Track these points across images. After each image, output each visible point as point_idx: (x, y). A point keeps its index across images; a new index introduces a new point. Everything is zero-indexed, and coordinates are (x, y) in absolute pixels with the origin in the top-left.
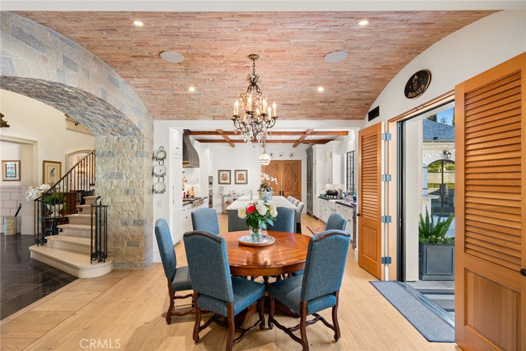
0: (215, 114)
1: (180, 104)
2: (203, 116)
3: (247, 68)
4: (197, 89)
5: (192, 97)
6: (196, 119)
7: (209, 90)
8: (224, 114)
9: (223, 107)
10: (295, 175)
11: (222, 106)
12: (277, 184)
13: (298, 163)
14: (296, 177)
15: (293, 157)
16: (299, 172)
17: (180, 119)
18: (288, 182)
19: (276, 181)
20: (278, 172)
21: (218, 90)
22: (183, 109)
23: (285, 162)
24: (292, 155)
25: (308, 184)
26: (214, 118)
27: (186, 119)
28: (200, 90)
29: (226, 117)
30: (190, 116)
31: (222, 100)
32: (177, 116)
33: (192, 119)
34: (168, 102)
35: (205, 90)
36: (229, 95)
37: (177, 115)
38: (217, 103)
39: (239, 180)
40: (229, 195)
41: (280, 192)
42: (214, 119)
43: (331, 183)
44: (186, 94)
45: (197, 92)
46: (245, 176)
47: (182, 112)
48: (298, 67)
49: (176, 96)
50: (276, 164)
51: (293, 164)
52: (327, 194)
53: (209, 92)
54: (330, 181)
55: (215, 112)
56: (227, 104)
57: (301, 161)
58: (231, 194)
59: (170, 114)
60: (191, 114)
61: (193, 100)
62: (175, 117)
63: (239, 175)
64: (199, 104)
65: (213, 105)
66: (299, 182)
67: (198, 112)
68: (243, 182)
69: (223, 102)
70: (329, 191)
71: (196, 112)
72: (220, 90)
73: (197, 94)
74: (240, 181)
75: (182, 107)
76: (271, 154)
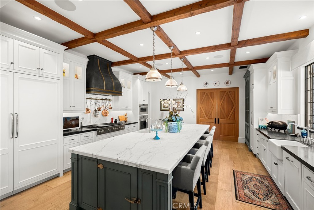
10: (232, 102)
13: (235, 90)
14: (233, 105)
15: (228, 84)
16: (236, 98)
18: (224, 109)
20: (213, 100)
23: (221, 91)
24: (228, 83)
25: (246, 112)
41: (215, 119)
43: (276, 112)
50: (211, 92)
51: (230, 92)
54: (274, 109)
57: (238, 88)
66: (236, 110)
76: (206, 84)
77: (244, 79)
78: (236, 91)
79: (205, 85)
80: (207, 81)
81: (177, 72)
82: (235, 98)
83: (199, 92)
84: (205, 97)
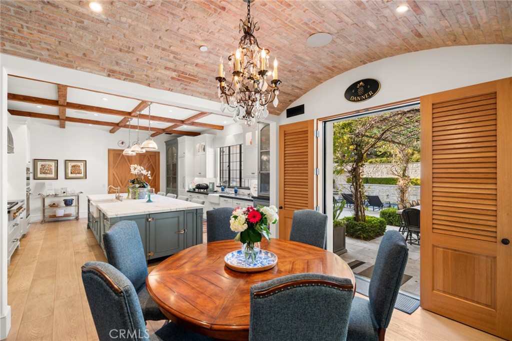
0: (116, 68)
1: (49, 26)
2: (89, 66)
3: (219, 10)
4: (106, 12)
5: (86, 22)
6: (71, 67)
7: (130, 21)
8: (132, 72)
9: (138, 60)
10: (153, 168)
11: (135, 59)
12: (150, 178)
16: (157, 163)
17: (35, 59)
19: (149, 175)
21: (147, 27)
22: (53, 40)
26: (111, 73)
27: (48, 62)
28: (113, 16)
29: (133, 77)
30: (60, 58)
31: (142, 47)
32: (29, 51)
33: (63, 65)
34: (16, 13)
35: (123, 19)
36: (159, 43)
37: (29, 48)
38: (130, 50)
39: (71, 173)
40: (56, 195)
42: (109, 76)
43: (204, 177)
44: (77, 13)
45: (104, 17)
46: (82, 168)
47: (43, 45)
48: (276, 36)
49: (49, 7)
51: (150, 156)
52: (196, 188)
53: (127, 26)
54: (203, 175)
55: (117, 63)
56: (146, 58)
57: (159, 153)
58: (60, 193)
59: (11, 41)
60: (67, 55)
61: (84, 28)
62: (22, 50)
63: (72, 166)
64: (94, 41)
65: (121, 50)
66: (157, 176)
67: (84, 54)
68: (78, 175)
69: (141, 52)
70: (199, 185)
71: (80, 55)
72: (149, 29)
73: (101, 22)
74: (73, 175)
75: (51, 35)
76: (123, 143)
77: (165, 143)
78: (157, 155)
79: (121, 145)
80: (124, 140)
81: (98, 124)
82: (155, 163)
83: (112, 153)
84: (120, 161)
